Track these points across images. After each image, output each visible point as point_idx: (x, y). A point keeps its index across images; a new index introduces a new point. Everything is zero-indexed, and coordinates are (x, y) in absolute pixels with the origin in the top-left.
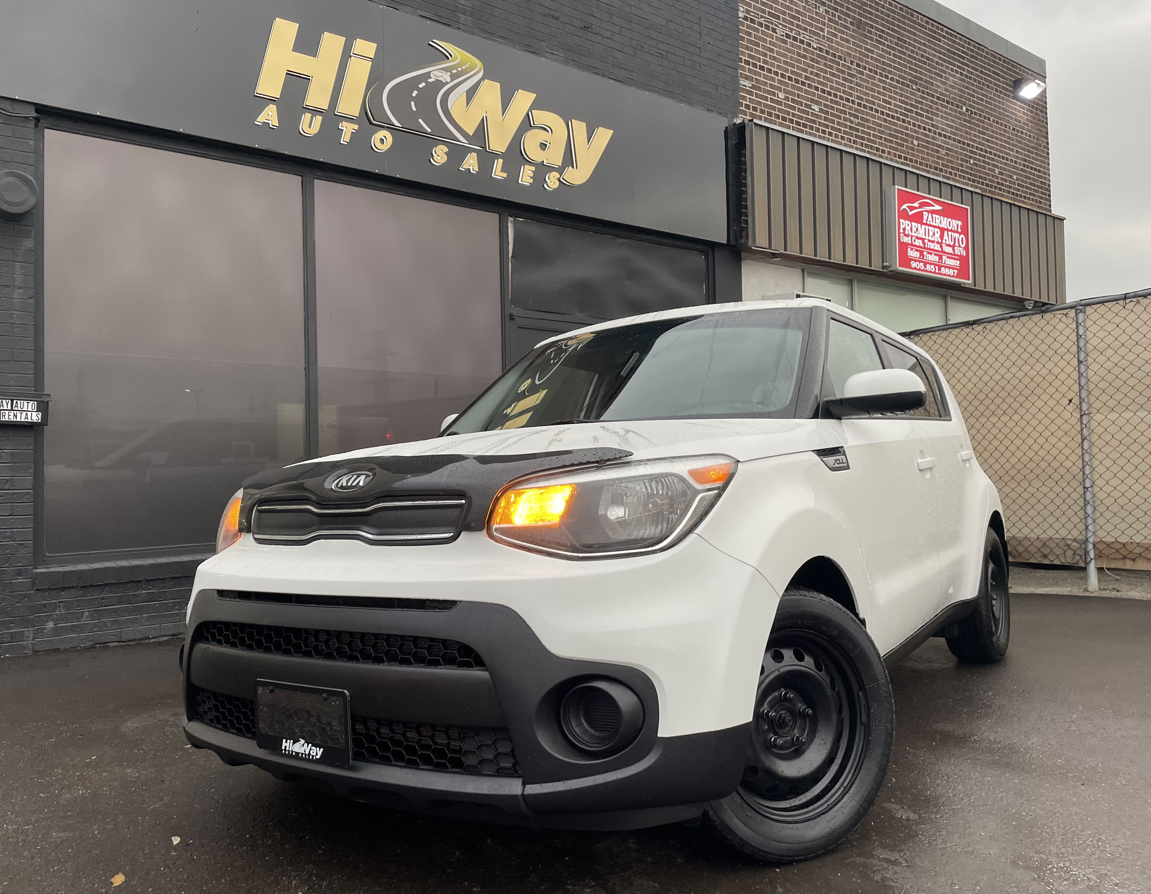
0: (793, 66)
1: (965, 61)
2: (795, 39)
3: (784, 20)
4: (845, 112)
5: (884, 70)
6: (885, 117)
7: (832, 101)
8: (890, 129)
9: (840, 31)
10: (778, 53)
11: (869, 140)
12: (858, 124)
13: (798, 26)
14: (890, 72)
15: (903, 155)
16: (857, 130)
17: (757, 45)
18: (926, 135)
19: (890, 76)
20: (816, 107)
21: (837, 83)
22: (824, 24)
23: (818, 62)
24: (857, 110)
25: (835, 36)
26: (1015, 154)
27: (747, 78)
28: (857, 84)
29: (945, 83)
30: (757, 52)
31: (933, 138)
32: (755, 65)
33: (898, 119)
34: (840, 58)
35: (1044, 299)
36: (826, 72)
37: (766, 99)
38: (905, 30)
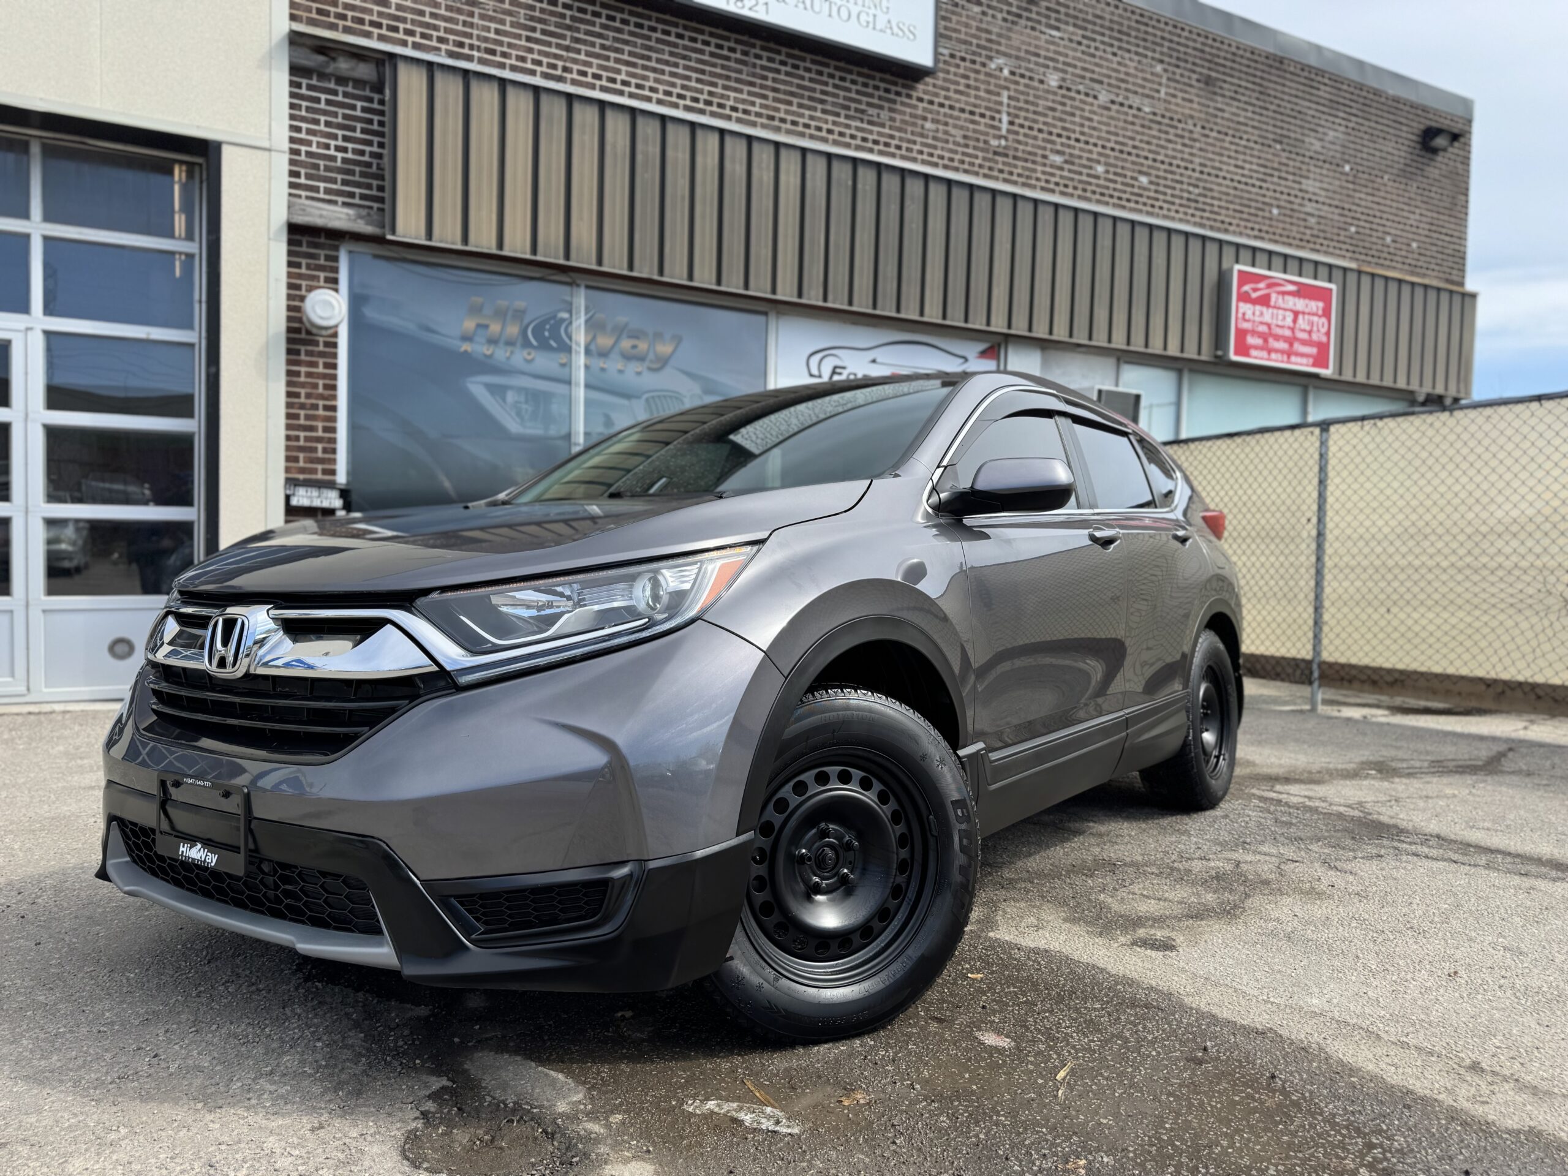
0: (1117, 135)
1: (1354, 111)
2: (1122, 105)
3: (1109, 85)
4: (1182, 183)
5: (1237, 130)
6: (1236, 184)
7: (1166, 171)
8: (1241, 198)
9: (1181, 91)
10: (1099, 122)
11: (1211, 212)
12: (1200, 195)
13: (1127, 90)
14: (1246, 132)
15: (1257, 227)
16: (1197, 201)
17: (1073, 115)
18: (1291, 202)
19: (1245, 137)
20: (1144, 180)
21: (1174, 150)
22: (1160, 84)
23: (1150, 128)
24: (1198, 179)
25: (1174, 96)
26: (1417, 217)
27: (1058, 152)
28: (1201, 149)
29: (1321, 140)
30: (1073, 123)
31: (1301, 205)
32: (1069, 138)
33: (1253, 186)
34: (1180, 121)
35: (1439, 390)
36: (1159, 138)
37: (1081, 173)
38: (1270, 81)
